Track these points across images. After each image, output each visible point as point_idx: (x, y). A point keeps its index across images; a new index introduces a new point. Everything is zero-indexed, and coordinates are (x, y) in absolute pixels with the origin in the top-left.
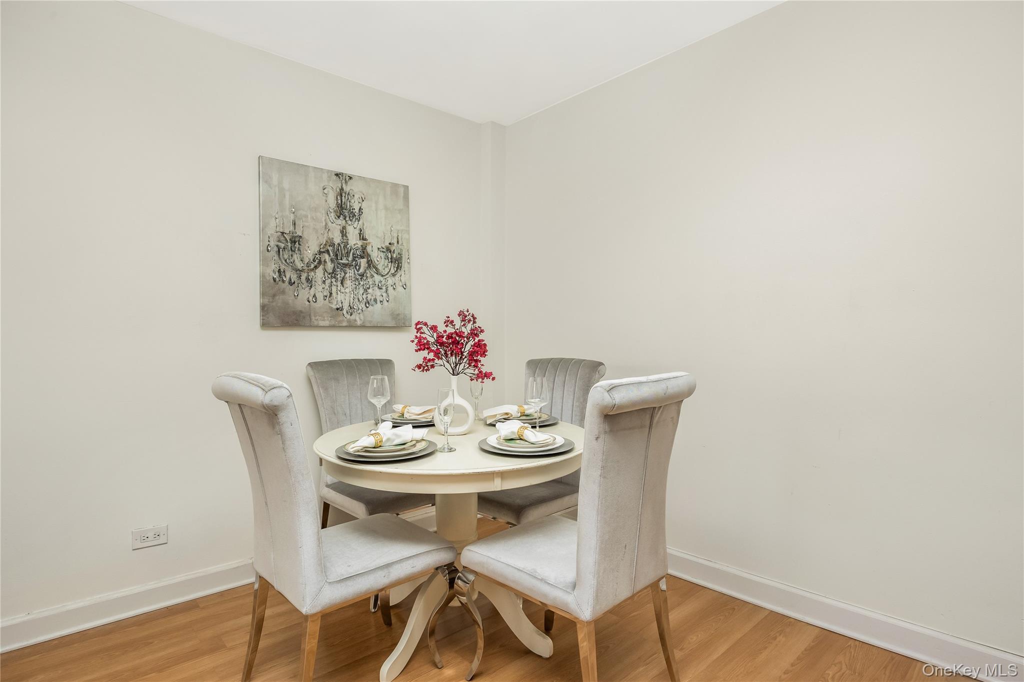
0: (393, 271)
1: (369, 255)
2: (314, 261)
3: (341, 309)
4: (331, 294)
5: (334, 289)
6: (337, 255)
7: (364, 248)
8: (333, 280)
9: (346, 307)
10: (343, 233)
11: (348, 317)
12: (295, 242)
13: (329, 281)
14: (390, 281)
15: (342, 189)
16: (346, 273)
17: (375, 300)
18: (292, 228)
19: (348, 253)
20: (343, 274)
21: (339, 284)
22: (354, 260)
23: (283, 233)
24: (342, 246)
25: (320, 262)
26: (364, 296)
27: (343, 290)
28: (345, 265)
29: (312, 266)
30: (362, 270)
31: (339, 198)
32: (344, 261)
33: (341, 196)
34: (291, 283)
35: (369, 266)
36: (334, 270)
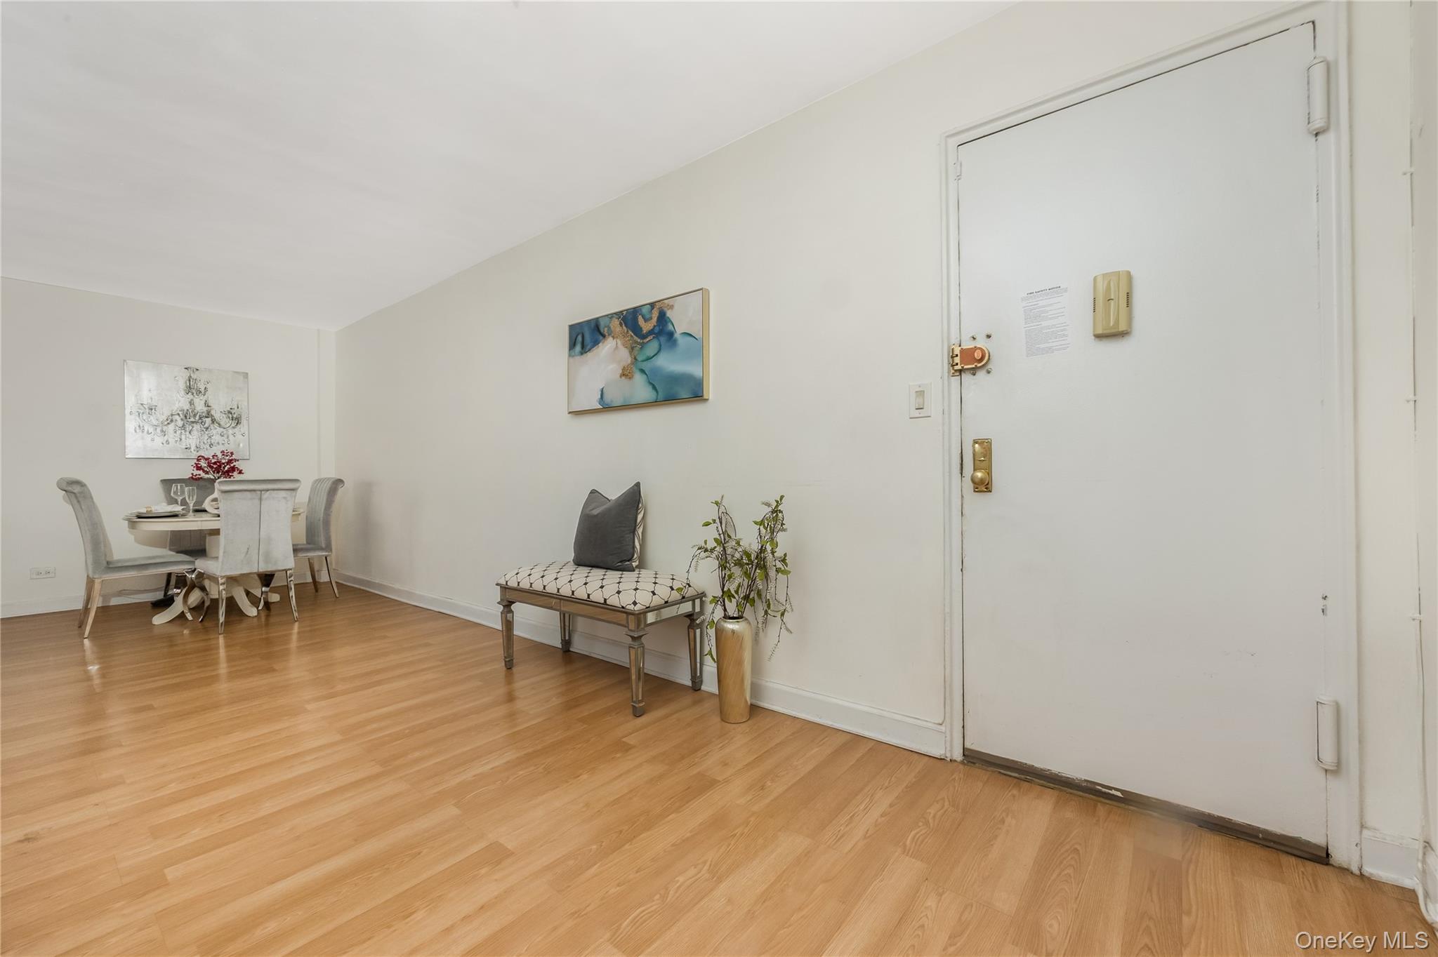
0: (233, 425)
1: (212, 416)
2: (167, 420)
3: (190, 448)
4: (181, 439)
5: (183, 437)
6: (186, 417)
7: (208, 412)
8: (183, 431)
9: (193, 448)
10: (191, 403)
11: (195, 453)
12: (152, 409)
13: (180, 432)
14: (231, 431)
15: (190, 377)
16: (193, 427)
17: (218, 443)
18: (150, 401)
19: (195, 416)
20: (191, 428)
21: (188, 433)
22: (200, 418)
23: (142, 404)
24: (190, 411)
25: (172, 421)
26: (209, 441)
27: (190, 437)
28: (193, 422)
29: (166, 423)
30: (206, 425)
31: (188, 382)
32: (192, 419)
33: (190, 381)
34: (148, 433)
35: (213, 422)
36: (184, 425)
